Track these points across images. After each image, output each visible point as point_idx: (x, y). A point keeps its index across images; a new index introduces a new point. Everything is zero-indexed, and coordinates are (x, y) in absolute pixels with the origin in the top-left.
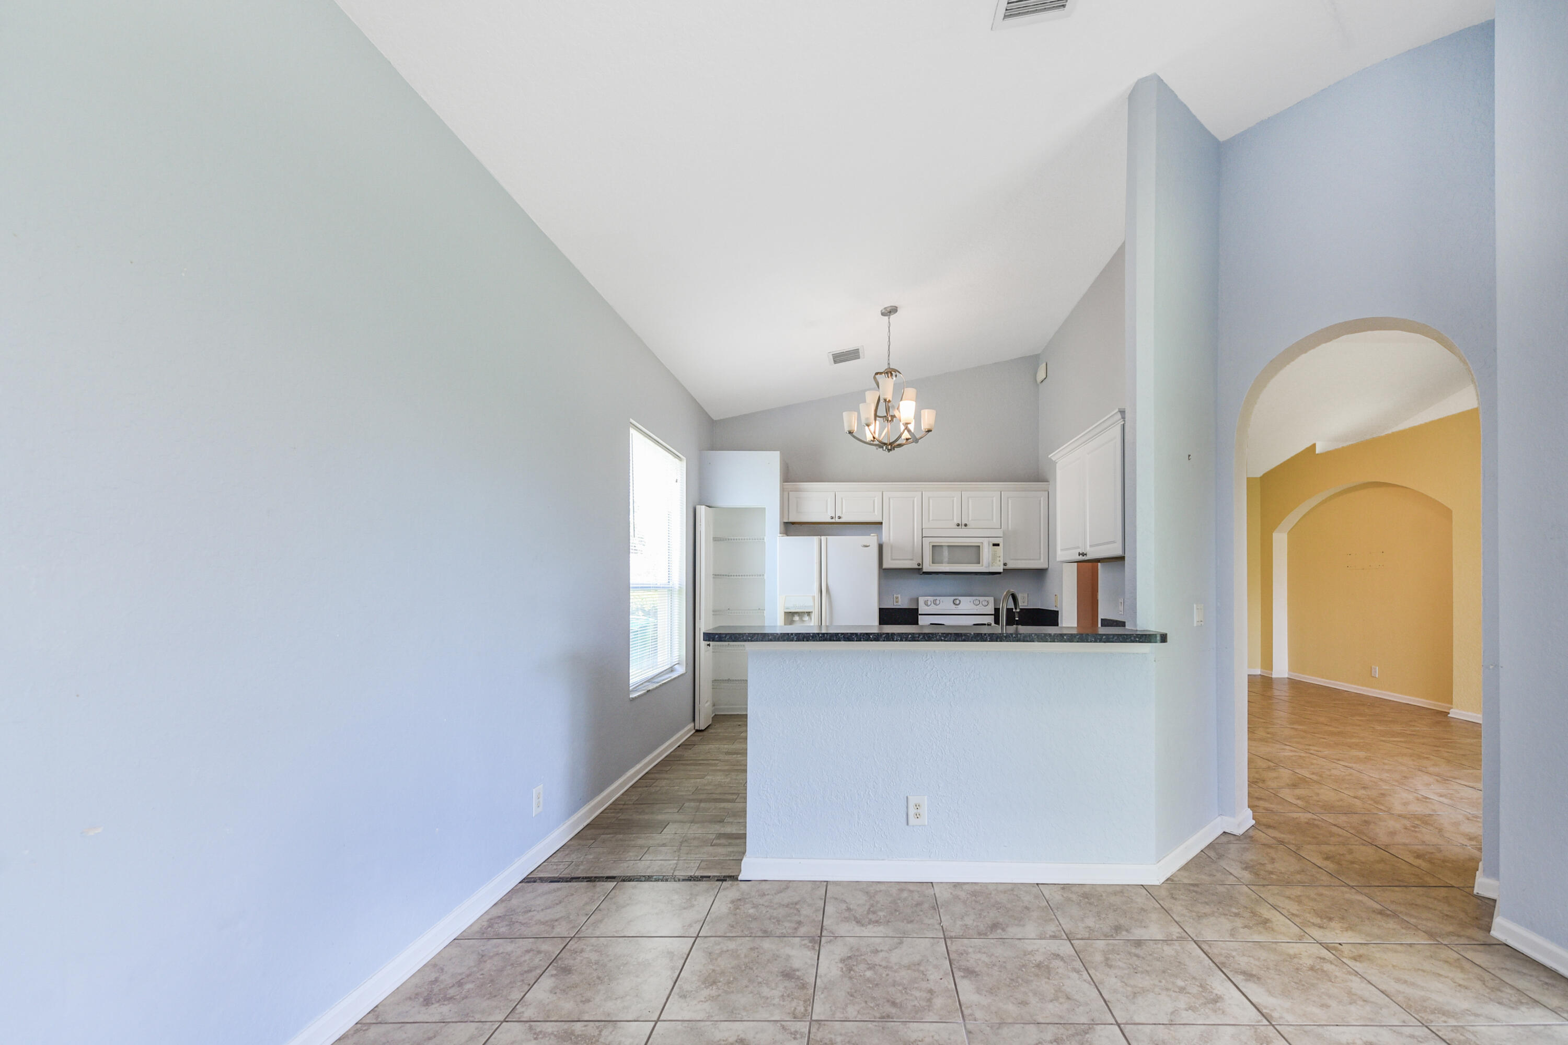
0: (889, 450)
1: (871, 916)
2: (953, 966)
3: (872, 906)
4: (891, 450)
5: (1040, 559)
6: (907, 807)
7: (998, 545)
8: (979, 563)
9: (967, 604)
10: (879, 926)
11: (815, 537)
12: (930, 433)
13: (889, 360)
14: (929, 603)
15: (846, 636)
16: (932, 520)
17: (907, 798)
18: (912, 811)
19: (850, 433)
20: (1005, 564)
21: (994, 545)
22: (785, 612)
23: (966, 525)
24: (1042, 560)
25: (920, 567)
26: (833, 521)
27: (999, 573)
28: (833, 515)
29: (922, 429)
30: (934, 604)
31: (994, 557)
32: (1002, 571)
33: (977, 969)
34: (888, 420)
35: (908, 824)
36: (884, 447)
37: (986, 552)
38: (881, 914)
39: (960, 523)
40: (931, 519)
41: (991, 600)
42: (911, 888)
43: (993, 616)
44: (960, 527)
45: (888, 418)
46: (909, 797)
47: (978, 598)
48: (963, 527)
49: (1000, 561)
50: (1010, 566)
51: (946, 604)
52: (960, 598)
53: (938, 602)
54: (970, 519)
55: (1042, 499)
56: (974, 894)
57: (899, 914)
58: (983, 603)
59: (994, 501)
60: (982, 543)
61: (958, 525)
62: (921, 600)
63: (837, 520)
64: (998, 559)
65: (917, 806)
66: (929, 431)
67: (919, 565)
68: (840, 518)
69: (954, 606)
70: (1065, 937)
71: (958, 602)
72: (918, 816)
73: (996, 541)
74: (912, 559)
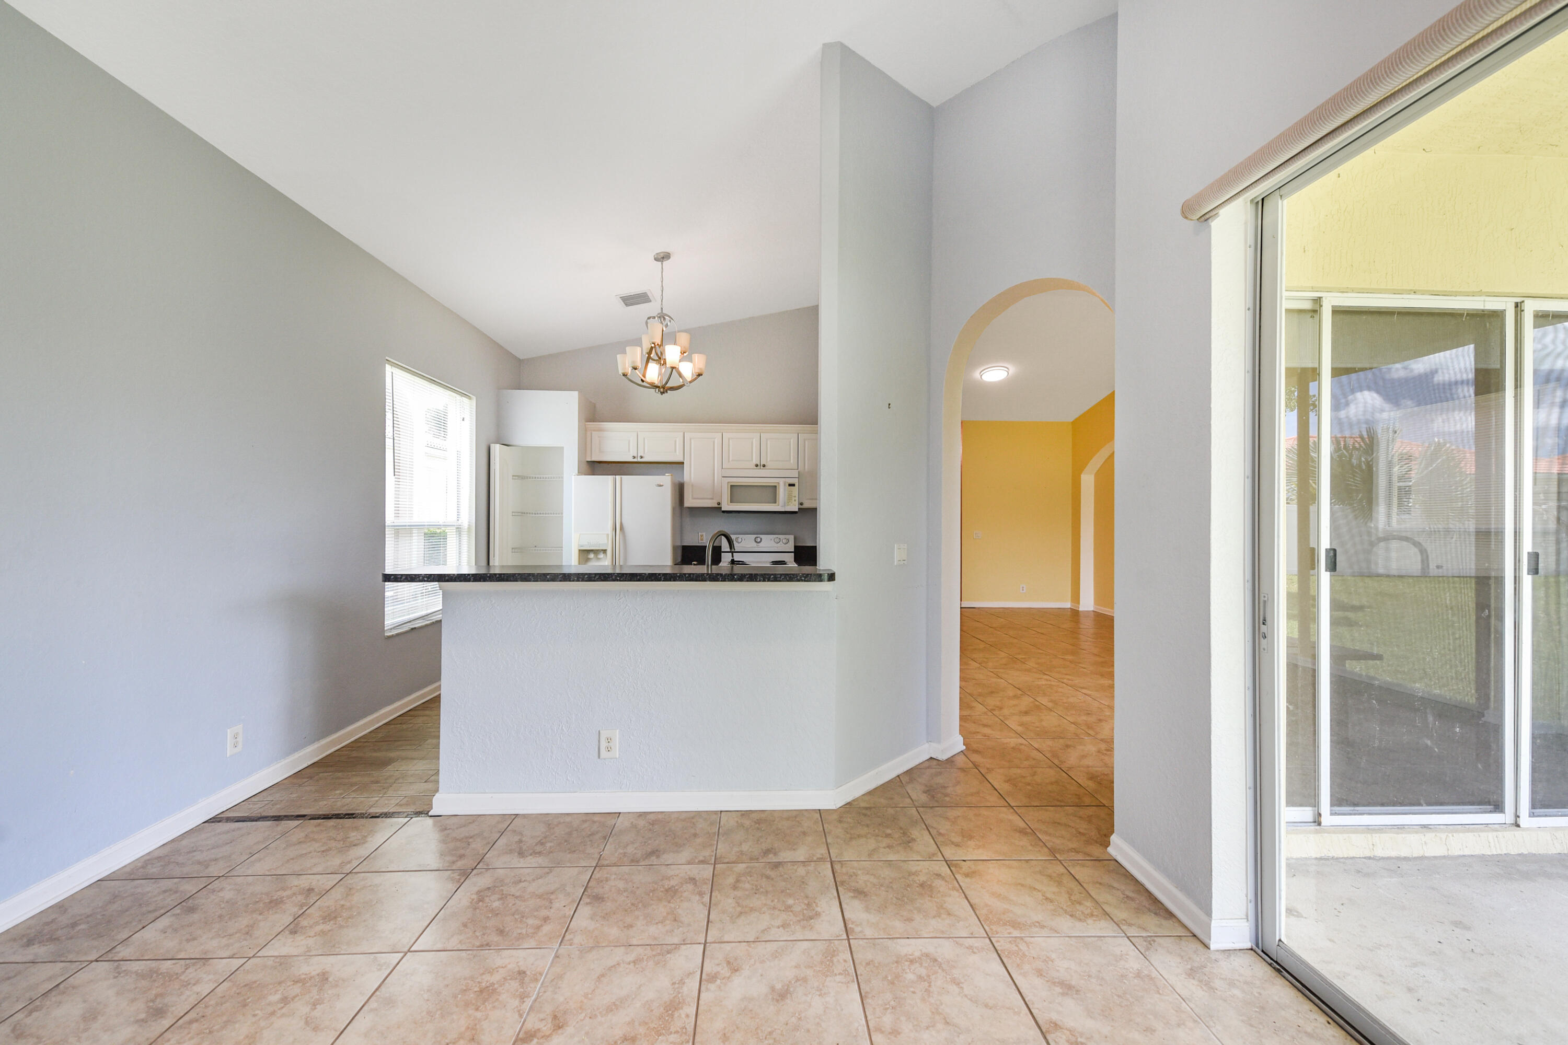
1: (537, 847)
2: (586, 892)
3: (546, 837)
4: (663, 393)
6: (599, 741)
7: (794, 485)
8: (776, 503)
9: (768, 542)
10: (540, 857)
11: (610, 477)
15: (523, 577)
16: (732, 460)
17: (599, 732)
18: (604, 744)
20: (799, 504)
21: (790, 485)
22: (579, 550)
23: (764, 466)
25: (719, 506)
26: (636, 460)
27: (795, 513)
28: (636, 455)
31: (790, 498)
32: (797, 510)
33: (606, 896)
35: (599, 757)
36: (657, 390)
37: (782, 492)
38: (549, 845)
39: (759, 464)
40: (730, 460)
41: (791, 538)
42: (596, 818)
43: (793, 554)
44: (759, 467)
47: (776, 536)
48: (762, 467)
50: (804, 506)
51: (746, 543)
52: (761, 536)
53: (740, 540)
54: (768, 460)
56: (653, 822)
57: (567, 845)
58: (783, 540)
59: (792, 442)
60: (779, 483)
61: (757, 466)
63: (640, 460)
64: (794, 499)
65: (609, 740)
66: (700, 374)
67: (719, 504)
68: (643, 457)
69: (756, 544)
71: (759, 540)
72: (609, 749)
73: (791, 481)
74: (712, 499)
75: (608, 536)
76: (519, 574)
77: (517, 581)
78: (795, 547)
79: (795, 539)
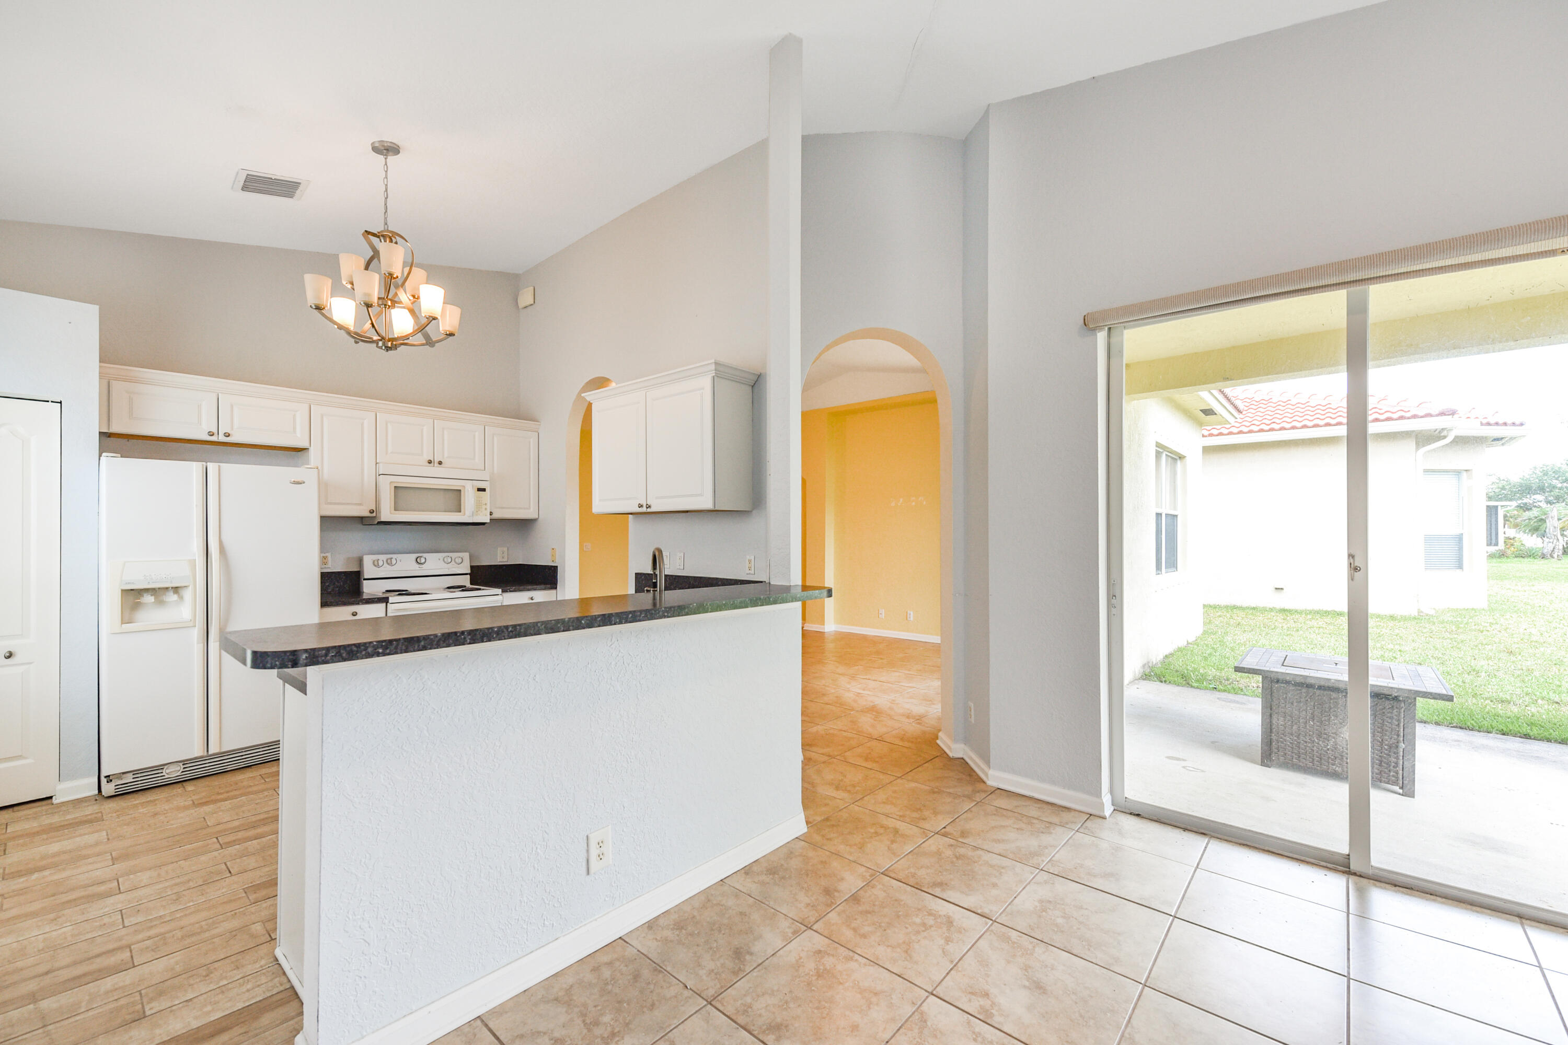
0: (388, 349)
1: (598, 1031)
2: (755, 1033)
3: (583, 1015)
4: (391, 349)
5: (529, 508)
6: (588, 851)
7: (484, 490)
8: (460, 512)
9: (435, 563)
10: (623, 1038)
11: (194, 463)
12: (451, 338)
13: (386, 218)
14: (381, 563)
16: (392, 453)
17: (587, 836)
18: (594, 851)
19: (318, 308)
20: (491, 514)
21: (479, 490)
22: (122, 590)
23: (440, 463)
24: (532, 509)
25: (374, 515)
26: (214, 438)
27: (483, 524)
28: (215, 431)
29: (441, 329)
30: (388, 564)
31: (479, 505)
32: (488, 521)
33: (779, 1020)
34: (385, 305)
35: (588, 873)
36: (380, 344)
37: (469, 498)
38: (607, 1019)
39: (432, 461)
40: (389, 451)
41: (466, 556)
43: (469, 576)
44: (432, 464)
45: (387, 302)
46: (591, 836)
47: (446, 555)
48: (436, 464)
49: (486, 509)
50: (497, 515)
51: (406, 564)
52: (425, 555)
53: (394, 561)
54: (445, 456)
55: (531, 440)
56: (679, 926)
57: (628, 1004)
58: (457, 560)
59: (476, 437)
60: (464, 487)
61: (430, 462)
62: (368, 561)
63: (222, 438)
64: (484, 507)
65: (600, 844)
66: (451, 335)
67: (372, 512)
68: (227, 435)
69: (418, 566)
70: (804, 928)
71: (423, 560)
72: (601, 856)
73: (482, 485)
74: (360, 504)
75: (193, 563)
78: (472, 567)
79: (471, 558)
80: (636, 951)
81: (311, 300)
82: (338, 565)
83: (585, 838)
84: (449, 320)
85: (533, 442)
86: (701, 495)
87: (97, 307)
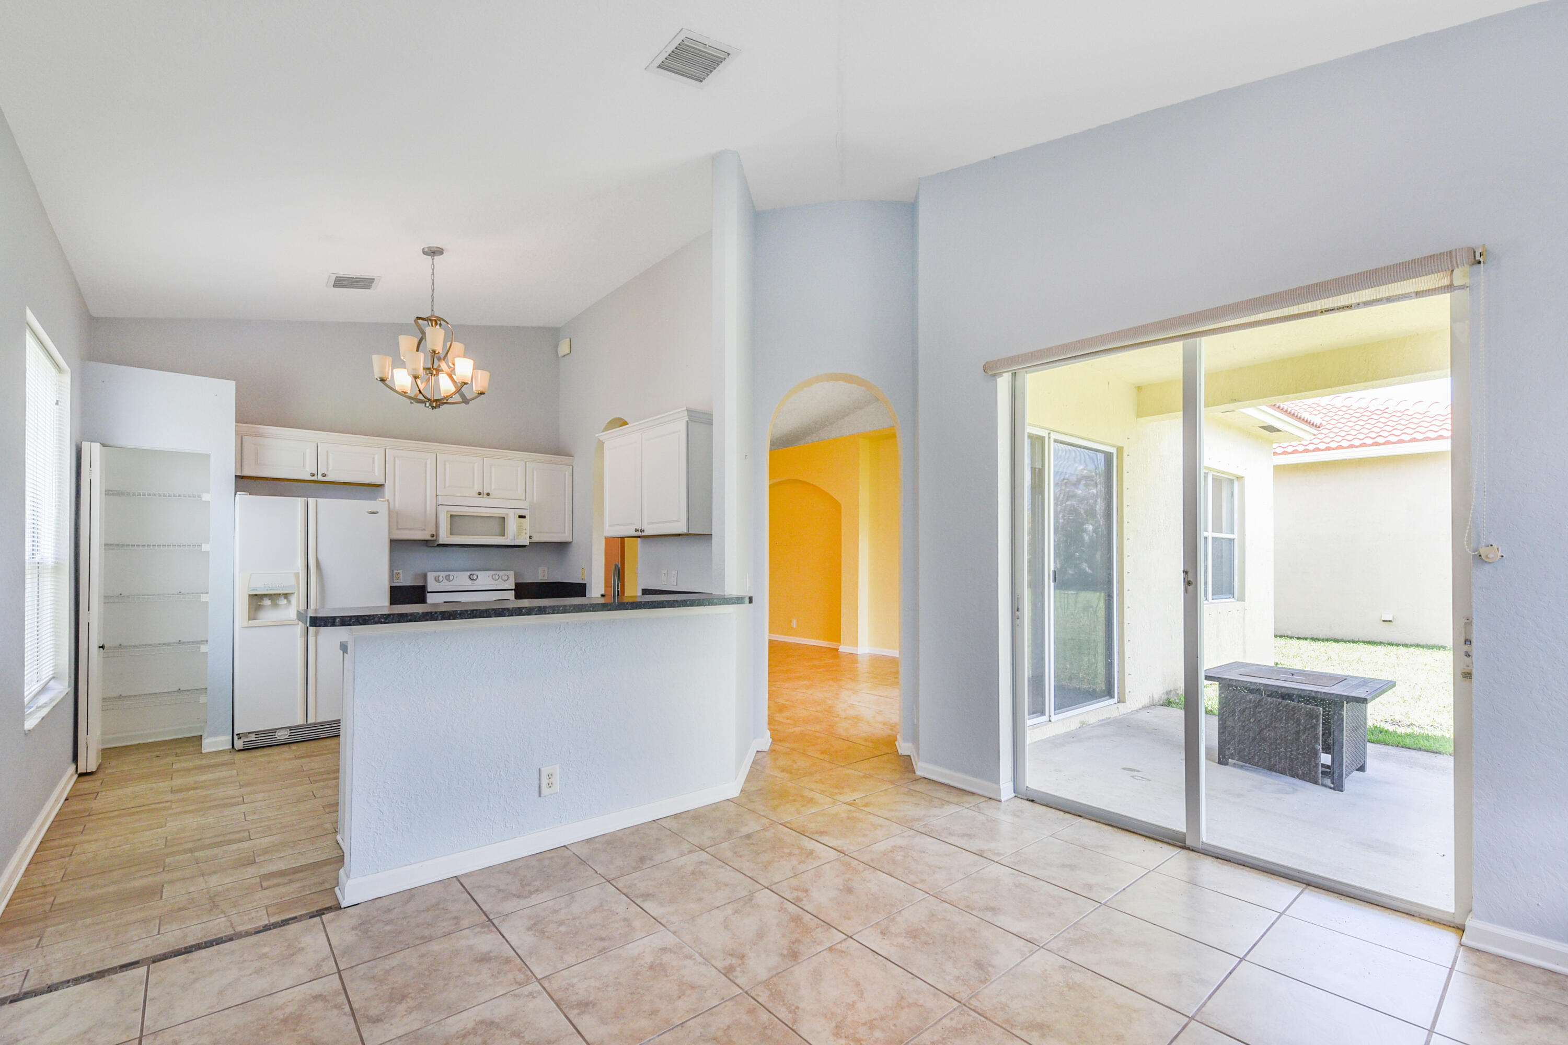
0: (433, 408)
1: (527, 888)
3: (521, 880)
4: (435, 407)
5: (565, 533)
6: (540, 780)
7: (524, 517)
8: (504, 536)
9: (485, 580)
10: (543, 892)
11: (299, 499)
12: (482, 396)
13: (432, 306)
14: (441, 579)
16: (450, 488)
17: (540, 769)
18: (545, 781)
19: (382, 380)
20: (530, 537)
21: (520, 517)
22: (250, 595)
23: (488, 494)
24: (567, 534)
25: (434, 538)
26: (314, 478)
27: (524, 546)
28: (315, 472)
29: (474, 389)
30: (447, 580)
31: (520, 529)
32: (528, 544)
34: (432, 374)
35: (540, 796)
36: (428, 404)
37: (512, 524)
38: (536, 883)
39: (482, 492)
40: (447, 485)
41: (511, 574)
43: (514, 592)
44: (481, 496)
45: (432, 371)
46: (542, 769)
47: (495, 572)
48: (485, 496)
49: (526, 533)
50: (535, 539)
51: (461, 580)
52: (477, 573)
53: (451, 578)
54: (492, 489)
55: (565, 474)
57: (554, 878)
58: (503, 577)
59: (519, 471)
60: (507, 514)
61: (480, 494)
62: (431, 576)
63: (320, 478)
64: (524, 531)
65: (550, 776)
66: (482, 393)
67: (432, 536)
68: (324, 475)
69: (471, 582)
70: (698, 849)
71: (475, 577)
72: (550, 785)
73: (522, 513)
74: (424, 530)
75: (297, 575)
76: (493, 609)
77: (490, 617)
78: (516, 582)
79: (516, 575)
80: (572, 853)
81: (377, 374)
82: (406, 580)
83: (538, 770)
84: (481, 381)
85: (568, 474)
86: (677, 521)
87: (234, 382)
